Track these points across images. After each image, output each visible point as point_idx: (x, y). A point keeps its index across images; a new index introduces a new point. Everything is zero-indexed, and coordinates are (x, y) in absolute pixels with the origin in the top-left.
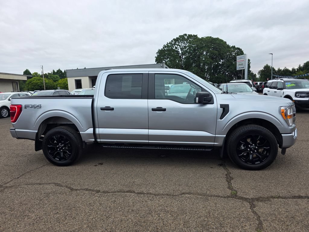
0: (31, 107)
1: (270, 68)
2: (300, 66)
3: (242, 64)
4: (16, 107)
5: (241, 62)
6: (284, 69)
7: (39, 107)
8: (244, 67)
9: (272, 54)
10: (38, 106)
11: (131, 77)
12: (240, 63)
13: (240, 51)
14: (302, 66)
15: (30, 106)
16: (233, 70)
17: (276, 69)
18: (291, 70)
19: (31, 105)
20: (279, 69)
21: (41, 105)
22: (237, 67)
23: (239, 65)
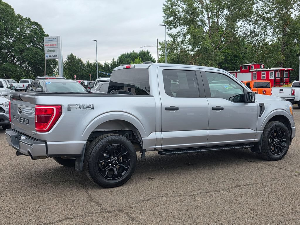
0: (79, 108)
1: (75, 59)
2: (113, 61)
3: (53, 51)
4: (55, 109)
5: (53, 46)
6: (94, 64)
7: (91, 107)
8: (57, 56)
9: (96, 41)
10: (89, 107)
11: (184, 74)
12: (50, 49)
13: (38, 29)
14: (116, 61)
15: (77, 107)
16: (31, 58)
17: (85, 62)
18: (103, 65)
19: (79, 105)
20: (88, 62)
21: (93, 105)
22: (46, 54)
23: (49, 52)
